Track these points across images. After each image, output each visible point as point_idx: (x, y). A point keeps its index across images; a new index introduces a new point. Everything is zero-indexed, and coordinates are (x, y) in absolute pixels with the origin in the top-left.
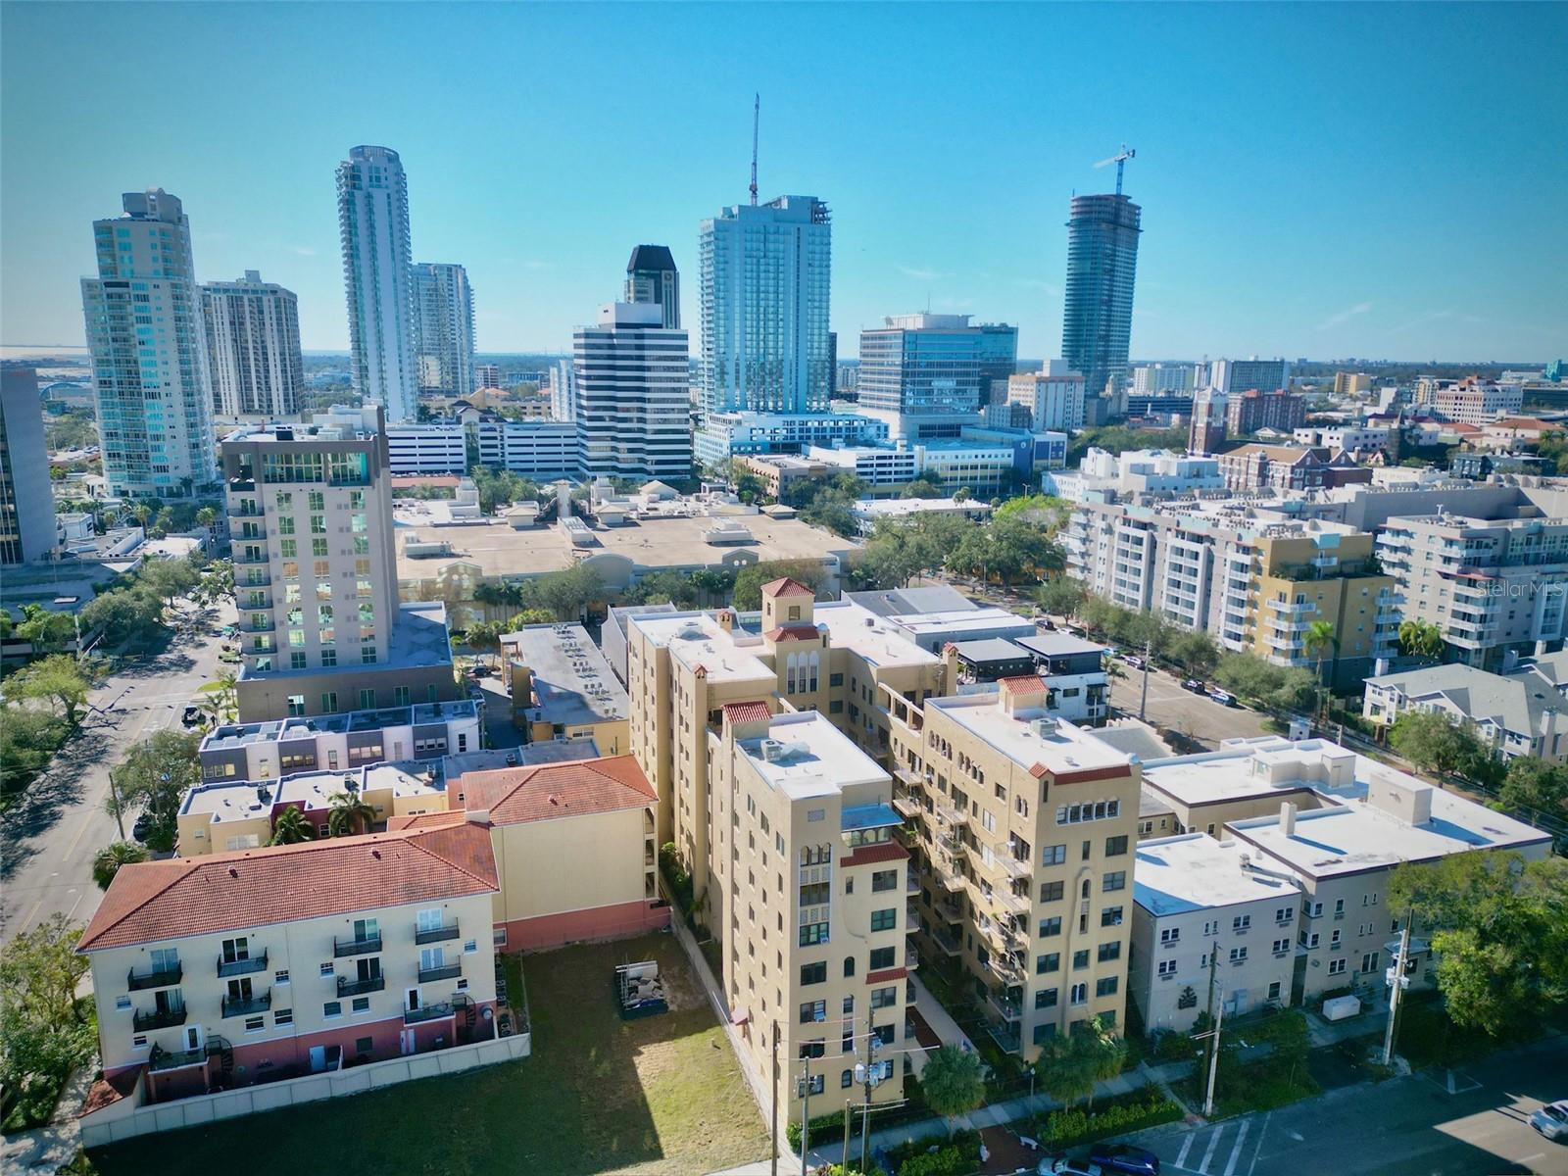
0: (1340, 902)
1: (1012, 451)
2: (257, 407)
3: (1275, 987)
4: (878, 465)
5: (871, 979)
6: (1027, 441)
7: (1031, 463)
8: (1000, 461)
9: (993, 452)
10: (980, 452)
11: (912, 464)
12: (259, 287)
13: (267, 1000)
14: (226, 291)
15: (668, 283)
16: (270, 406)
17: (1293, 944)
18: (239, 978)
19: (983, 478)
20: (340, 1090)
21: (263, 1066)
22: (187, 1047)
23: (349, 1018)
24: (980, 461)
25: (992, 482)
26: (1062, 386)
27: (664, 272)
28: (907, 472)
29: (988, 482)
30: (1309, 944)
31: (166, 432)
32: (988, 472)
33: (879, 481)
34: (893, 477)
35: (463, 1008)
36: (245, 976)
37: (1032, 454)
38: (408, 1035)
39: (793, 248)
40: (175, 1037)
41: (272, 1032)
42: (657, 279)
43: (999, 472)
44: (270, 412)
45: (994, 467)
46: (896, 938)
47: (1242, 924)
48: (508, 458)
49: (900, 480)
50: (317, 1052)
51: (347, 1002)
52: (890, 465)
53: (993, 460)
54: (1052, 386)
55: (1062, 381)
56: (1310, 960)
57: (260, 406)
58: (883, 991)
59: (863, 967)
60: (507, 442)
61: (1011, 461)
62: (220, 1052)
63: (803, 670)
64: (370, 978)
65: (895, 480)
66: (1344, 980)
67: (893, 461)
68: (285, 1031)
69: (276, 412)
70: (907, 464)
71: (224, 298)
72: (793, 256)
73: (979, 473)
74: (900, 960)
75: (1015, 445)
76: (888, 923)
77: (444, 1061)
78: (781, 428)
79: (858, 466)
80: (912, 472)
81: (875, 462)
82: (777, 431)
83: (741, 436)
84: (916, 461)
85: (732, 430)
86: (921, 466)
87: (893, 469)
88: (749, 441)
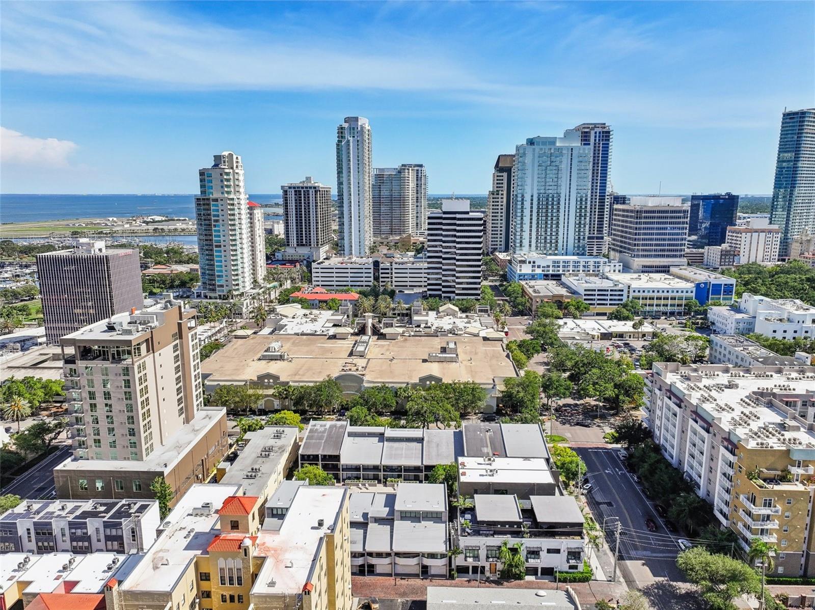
1: (693, 289)
2: (304, 243)
4: (598, 295)
6: (706, 283)
7: (708, 296)
11: (622, 295)
12: (308, 186)
19: (673, 305)
25: (679, 308)
26: (762, 235)
28: (619, 300)
29: (676, 308)
32: (677, 302)
33: (598, 304)
34: (609, 302)
37: (708, 292)
43: (684, 302)
45: (681, 299)
48: (394, 280)
49: (614, 304)
52: (607, 295)
53: (680, 294)
60: (394, 271)
61: (692, 295)
63: (230, 570)
65: (610, 304)
67: (609, 293)
70: (619, 295)
71: (293, 191)
73: (669, 302)
75: (697, 284)
78: (551, 264)
79: (585, 295)
80: (622, 300)
81: (597, 293)
82: (548, 266)
83: (526, 269)
84: (625, 293)
85: (521, 266)
86: (628, 297)
87: (609, 297)
88: (531, 272)
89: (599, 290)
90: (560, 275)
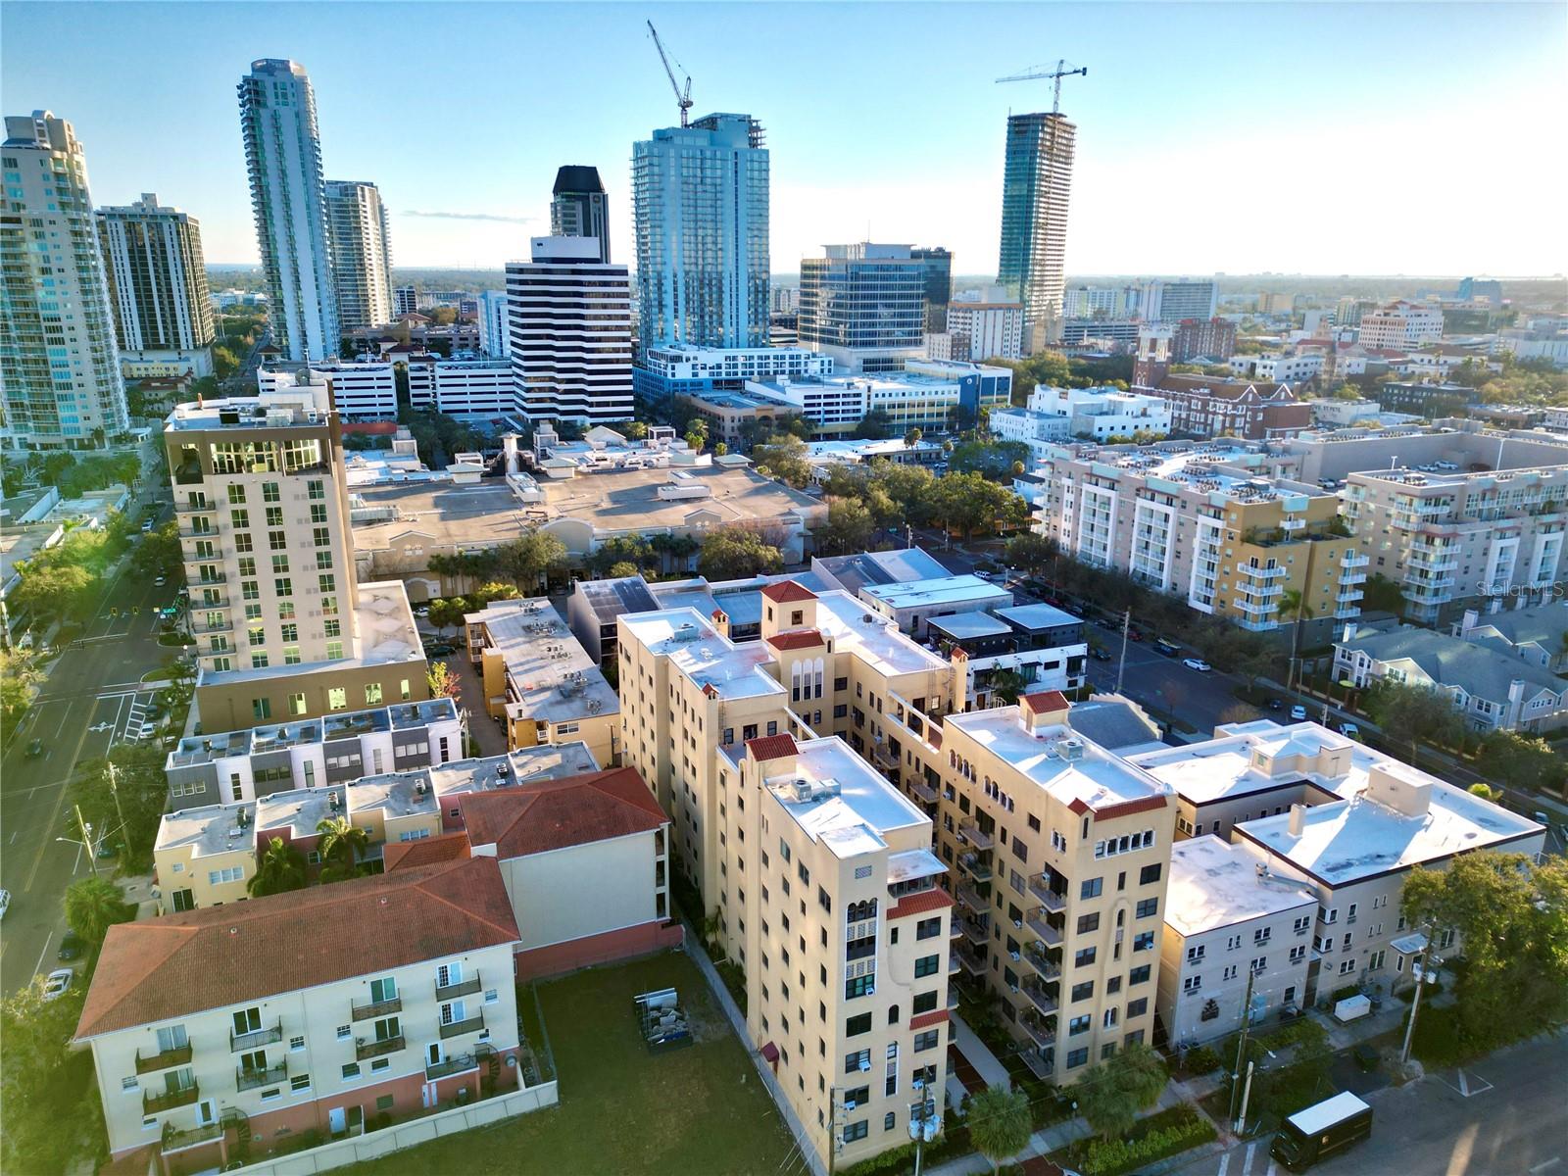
0: (1353, 907)
1: (958, 388)
2: (162, 341)
3: (1290, 992)
4: (826, 404)
5: (915, 1025)
6: (973, 377)
7: (977, 399)
8: (946, 398)
9: (940, 389)
10: (926, 389)
11: (859, 403)
12: (157, 212)
13: (283, 1067)
14: (122, 216)
15: (597, 205)
16: (177, 340)
17: (1308, 951)
18: (253, 1051)
19: (930, 415)
20: (365, 1155)
21: (280, 1133)
22: (200, 1123)
23: (368, 1077)
24: (926, 399)
25: (940, 419)
26: (1000, 313)
27: (591, 195)
28: (854, 411)
29: (935, 419)
30: (1323, 948)
31: (74, 380)
32: (935, 410)
33: (827, 420)
34: (840, 415)
35: (486, 1057)
36: (259, 1049)
37: (978, 391)
38: (430, 1091)
39: (730, 174)
40: (187, 1116)
41: (289, 1097)
42: (585, 200)
43: (945, 409)
44: (178, 346)
45: (941, 404)
46: (938, 983)
47: (1262, 936)
48: (441, 399)
49: (848, 419)
50: (337, 1116)
51: (365, 1065)
52: (838, 404)
53: (940, 397)
54: (990, 313)
55: (1000, 309)
56: (1323, 964)
57: (167, 340)
58: (926, 1034)
59: (906, 1014)
60: (439, 382)
61: (957, 398)
62: (236, 1124)
63: (808, 677)
64: (390, 1039)
65: (843, 419)
66: (1352, 980)
67: (841, 400)
68: (304, 1096)
69: (184, 347)
70: (855, 403)
71: (121, 224)
72: (730, 181)
73: (926, 410)
74: (942, 1003)
75: (962, 381)
76: (931, 968)
77: (470, 1116)
78: (724, 363)
79: (806, 405)
80: (858, 411)
81: (822, 401)
82: (719, 366)
83: (683, 372)
84: (864, 399)
85: (673, 368)
86: (869, 404)
87: (841, 408)
88: (690, 377)
89: (826, 396)
90: (740, 381)
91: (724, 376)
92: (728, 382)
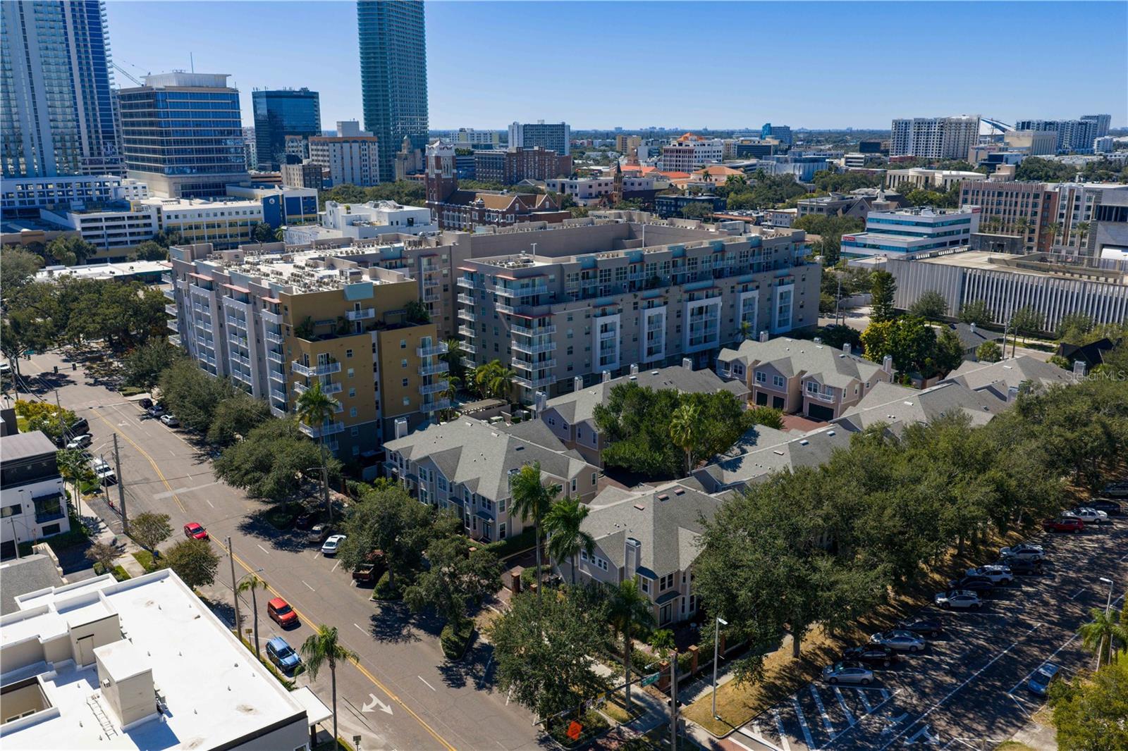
1: (263, 207)
4: (109, 227)
6: (276, 197)
7: (283, 218)
8: (248, 218)
19: (234, 236)
26: (355, 146)
28: (146, 233)
33: (111, 244)
34: (128, 238)
37: (282, 210)
43: (249, 229)
45: (244, 224)
49: (138, 241)
52: (123, 227)
53: (239, 217)
55: (355, 142)
61: (259, 218)
65: (132, 242)
67: (127, 223)
73: (228, 231)
75: (267, 201)
78: (15, 192)
79: (85, 229)
80: (150, 233)
84: (154, 221)
86: (160, 226)
87: (128, 230)
90: (36, 211)
91: (17, 204)
92: (21, 211)
